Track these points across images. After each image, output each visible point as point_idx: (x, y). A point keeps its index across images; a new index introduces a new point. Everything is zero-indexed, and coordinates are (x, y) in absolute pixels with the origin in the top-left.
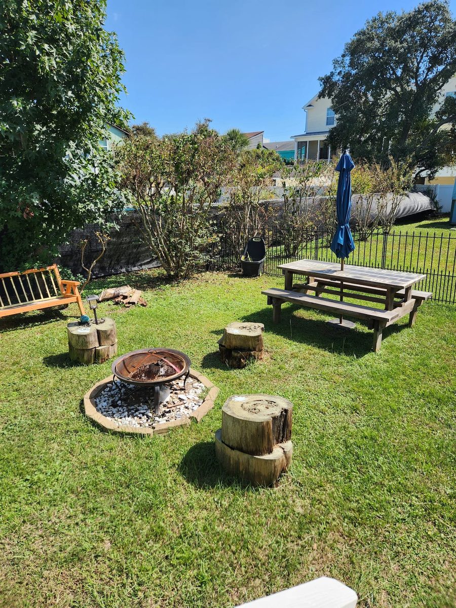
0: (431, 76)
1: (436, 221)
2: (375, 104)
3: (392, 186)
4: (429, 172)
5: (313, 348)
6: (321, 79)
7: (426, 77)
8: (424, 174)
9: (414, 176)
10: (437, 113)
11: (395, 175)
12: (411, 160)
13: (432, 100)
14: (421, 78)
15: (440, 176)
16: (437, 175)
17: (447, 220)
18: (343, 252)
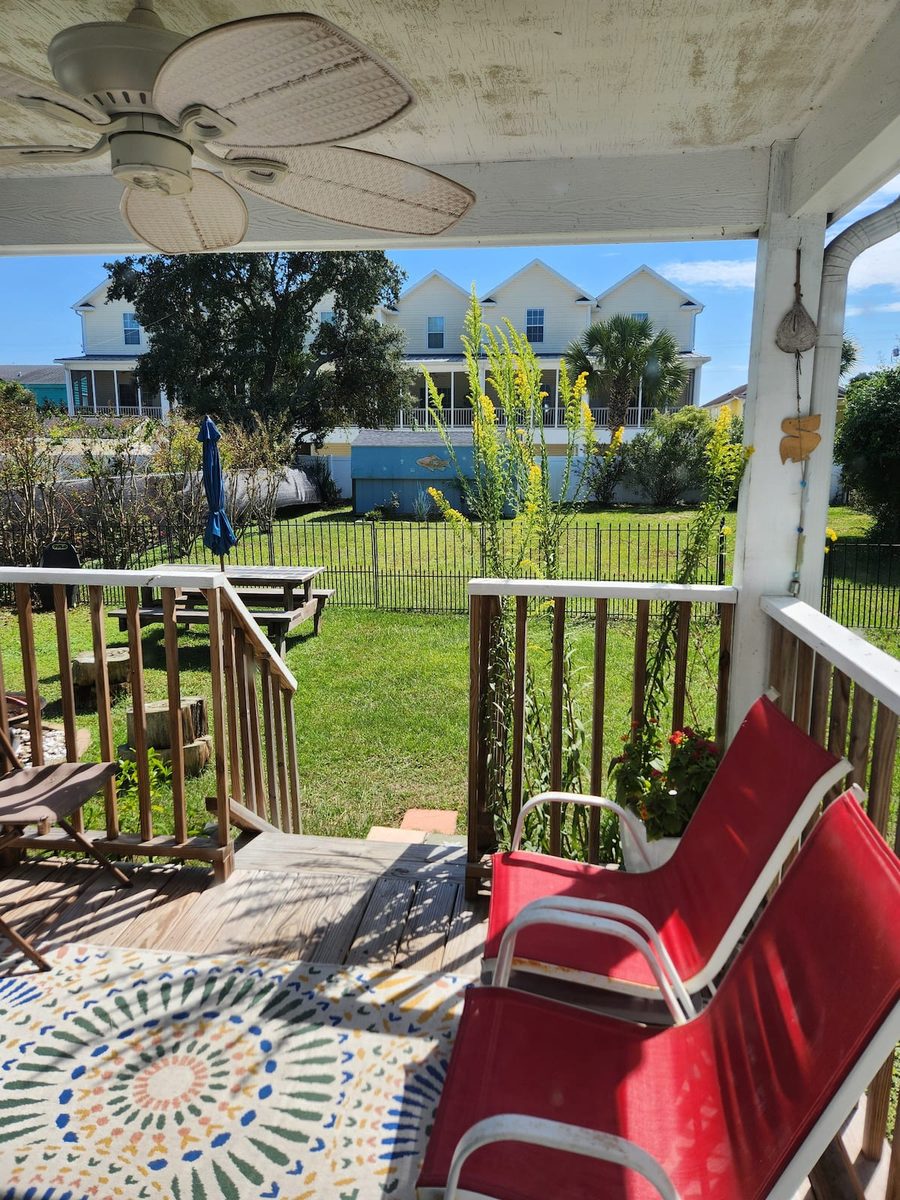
0: (293, 288)
1: (335, 512)
2: (215, 321)
3: (264, 458)
4: (315, 437)
5: (201, 673)
6: (108, 267)
7: (287, 288)
8: (307, 439)
9: (293, 441)
10: (312, 346)
11: (266, 441)
12: (285, 419)
13: (301, 324)
14: (280, 289)
15: (332, 442)
16: (326, 440)
17: (349, 509)
18: (222, 547)
